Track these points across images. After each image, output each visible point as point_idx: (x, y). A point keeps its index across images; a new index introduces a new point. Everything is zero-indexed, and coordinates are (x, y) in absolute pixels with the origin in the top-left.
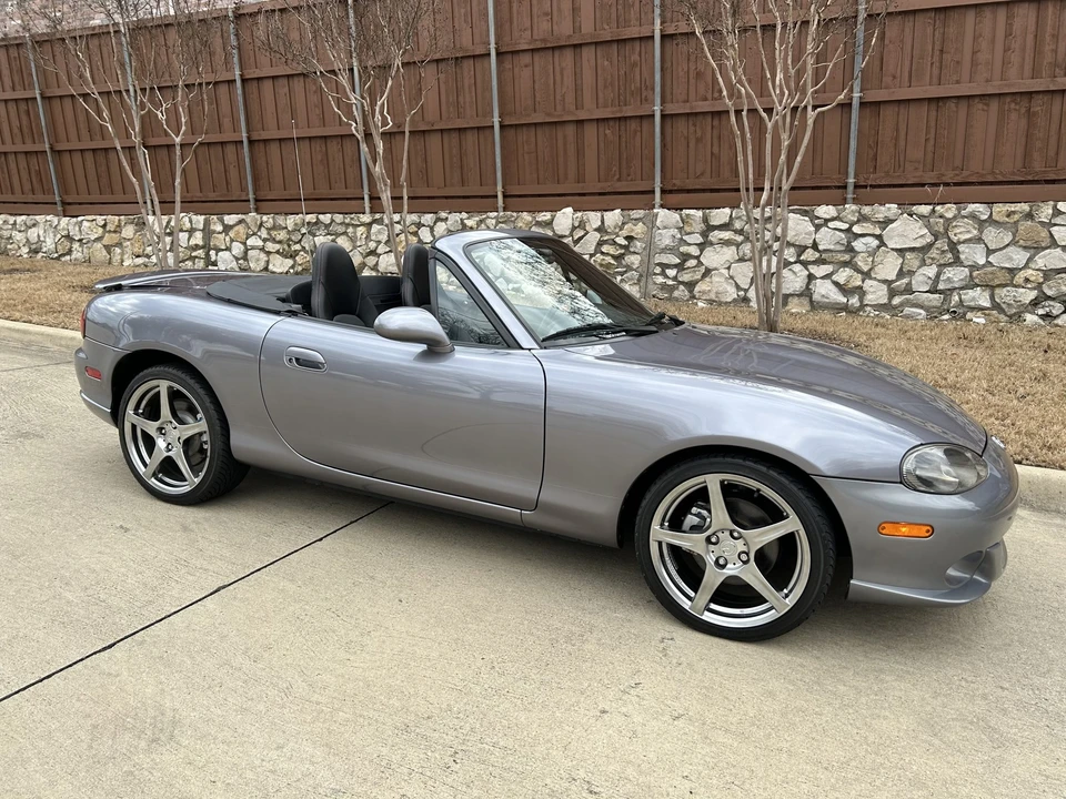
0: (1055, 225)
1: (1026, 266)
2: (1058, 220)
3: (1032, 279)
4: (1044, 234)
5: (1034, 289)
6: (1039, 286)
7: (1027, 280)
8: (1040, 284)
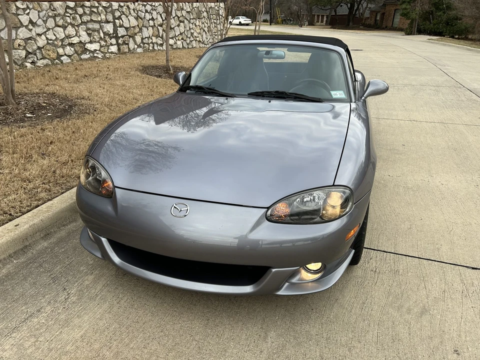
0: (19, 15)
1: (16, 38)
2: (20, 12)
3: (21, 44)
4: (17, 20)
5: (23, 49)
6: (25, 48)
7: (19, 45)
8: (25, 47)
